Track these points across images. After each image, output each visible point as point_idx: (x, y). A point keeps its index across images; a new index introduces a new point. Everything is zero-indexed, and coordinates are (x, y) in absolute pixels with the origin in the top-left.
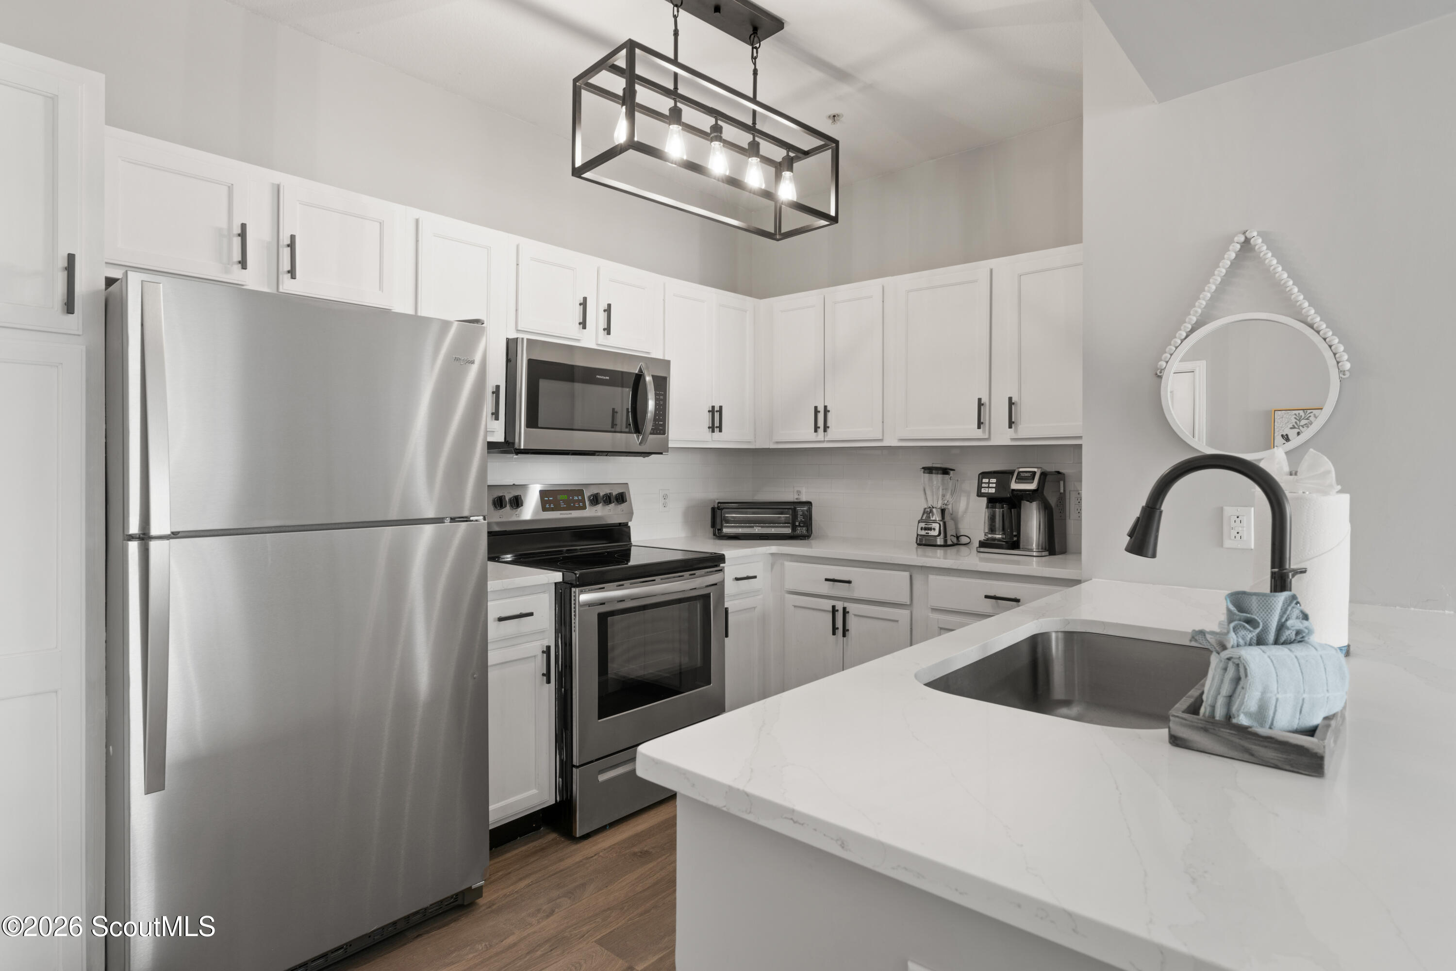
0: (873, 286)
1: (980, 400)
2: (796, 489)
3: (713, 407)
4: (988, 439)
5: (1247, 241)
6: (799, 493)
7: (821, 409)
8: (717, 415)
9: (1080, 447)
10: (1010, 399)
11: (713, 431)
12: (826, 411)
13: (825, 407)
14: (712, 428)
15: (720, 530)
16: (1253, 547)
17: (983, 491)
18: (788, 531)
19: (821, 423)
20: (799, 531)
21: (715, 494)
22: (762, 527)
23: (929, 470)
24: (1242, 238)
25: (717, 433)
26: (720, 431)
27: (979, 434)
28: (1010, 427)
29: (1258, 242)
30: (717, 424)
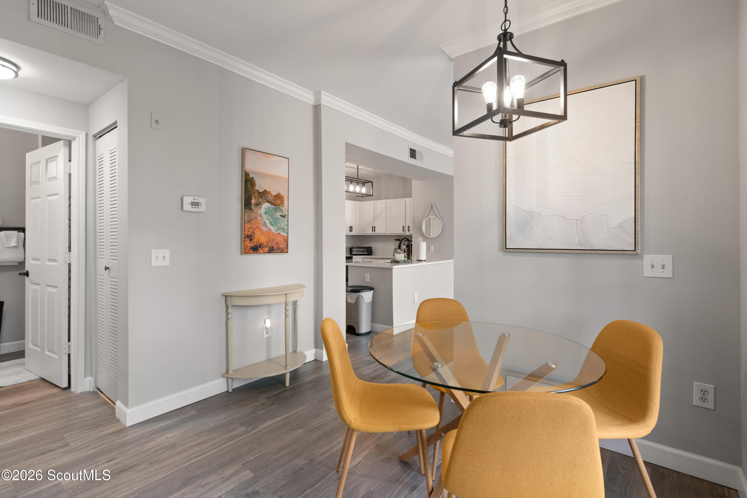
0: (384, 201)
1: (403, 226)
2: (370, 244)
3: (350, 226)
4: (405, 234)
5: (432, 205)
6: (370, 245)
7: (374, 227)
8: (351, 228)
9: (412, 235)
10: (408, 226)
11: (350, 232)
12: (375, 227)
13: (374, 226)
14: (350, 231)
15: (352, 253)
16: (433, 251)
17: (405, 244)
18: (367, 253)
19: (374, 230)
20: (369, 253)
21: (351, 246)
22: (361, 252)
23: (396, 240)
24: (431, 204)
25: (351, 232)
26: (352, 231)
27: (403, 233)
28: (408, 231)
29: (433, 205)
30: (351, 230)
